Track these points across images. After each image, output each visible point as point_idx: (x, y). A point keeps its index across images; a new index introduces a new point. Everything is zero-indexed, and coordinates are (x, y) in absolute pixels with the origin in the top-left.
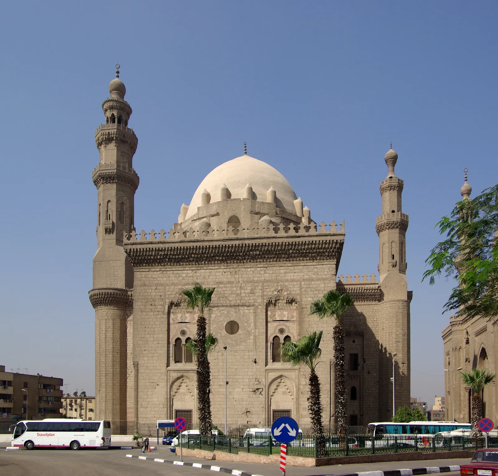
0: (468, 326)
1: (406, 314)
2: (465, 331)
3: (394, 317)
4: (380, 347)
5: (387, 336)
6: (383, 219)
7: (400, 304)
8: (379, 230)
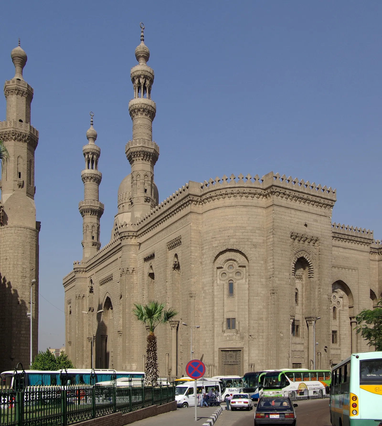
0: (92, 274)
1: (34, 246)
2: (89, 280)
3: (20, 247)
4: (2, 281)
5: (11, 268)
6: (8, 126)
7: (28, 232)
8: (3, 139)
